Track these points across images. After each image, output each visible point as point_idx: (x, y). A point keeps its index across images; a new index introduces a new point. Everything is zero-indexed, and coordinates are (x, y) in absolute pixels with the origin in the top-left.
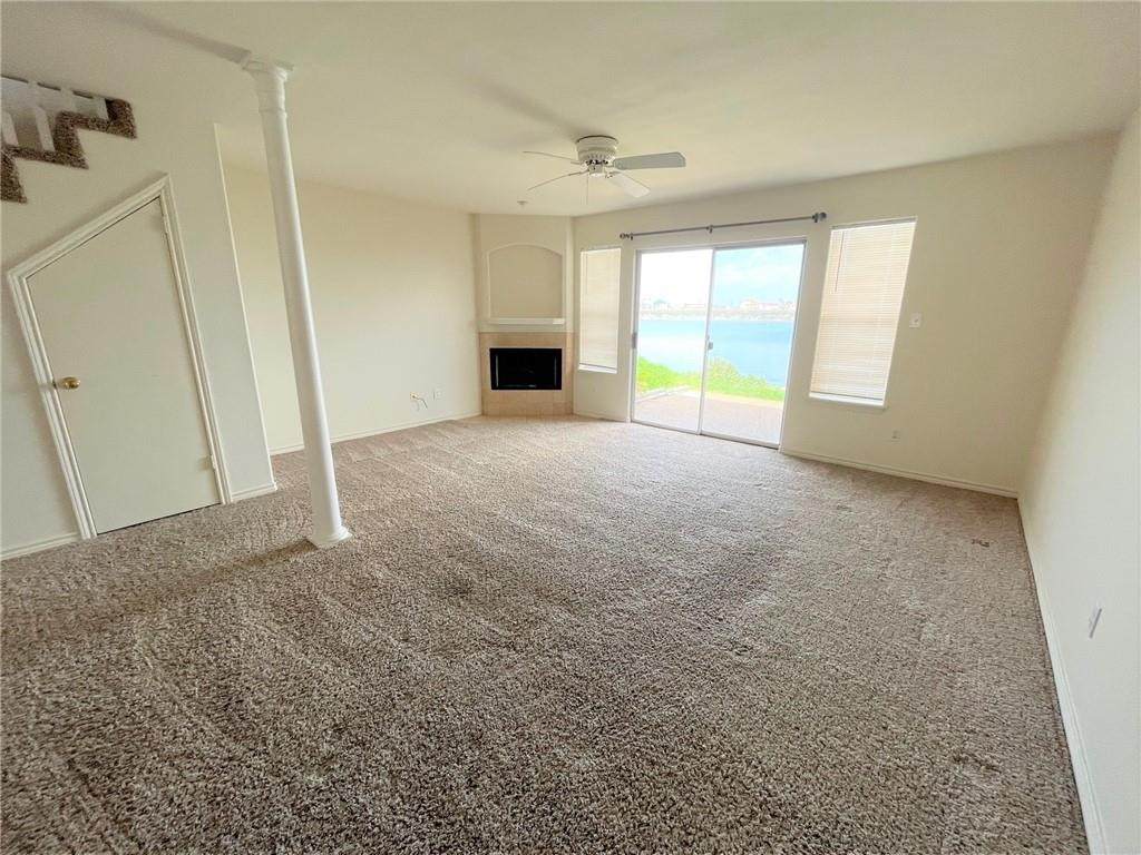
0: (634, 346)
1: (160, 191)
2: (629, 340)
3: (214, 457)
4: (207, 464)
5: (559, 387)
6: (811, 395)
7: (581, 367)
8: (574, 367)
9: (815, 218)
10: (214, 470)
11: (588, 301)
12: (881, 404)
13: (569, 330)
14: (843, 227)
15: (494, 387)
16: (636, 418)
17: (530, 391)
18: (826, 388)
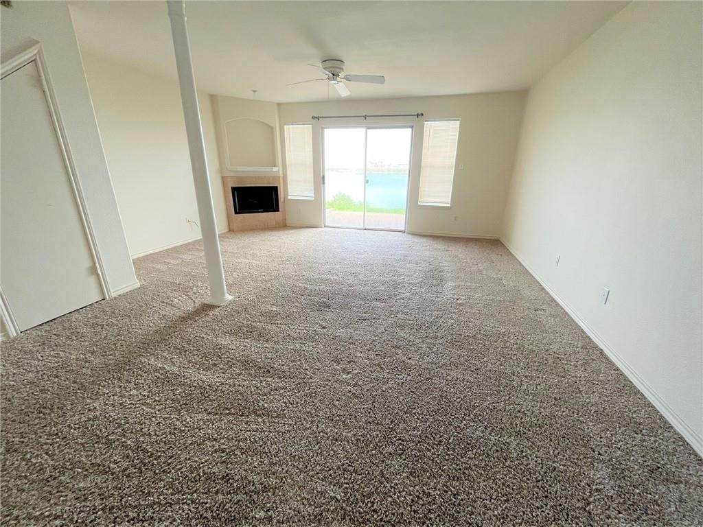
0: (324, 183)
1: (35, 55)
2: (319, 180)
3: (97, 265)
4: (93, 270)
5: (277, 210)
6: (419, 204)
7: (289, 197)
8: (285, 197)
9: (418, 115)
10: (98, 275)
11: (291, 157)
12: (449, 205)
13: (281, 175)
14: (429, 121)
15: (236, 213)
16: (327, 224)
17: (260, 214)
18: (425, 200)
